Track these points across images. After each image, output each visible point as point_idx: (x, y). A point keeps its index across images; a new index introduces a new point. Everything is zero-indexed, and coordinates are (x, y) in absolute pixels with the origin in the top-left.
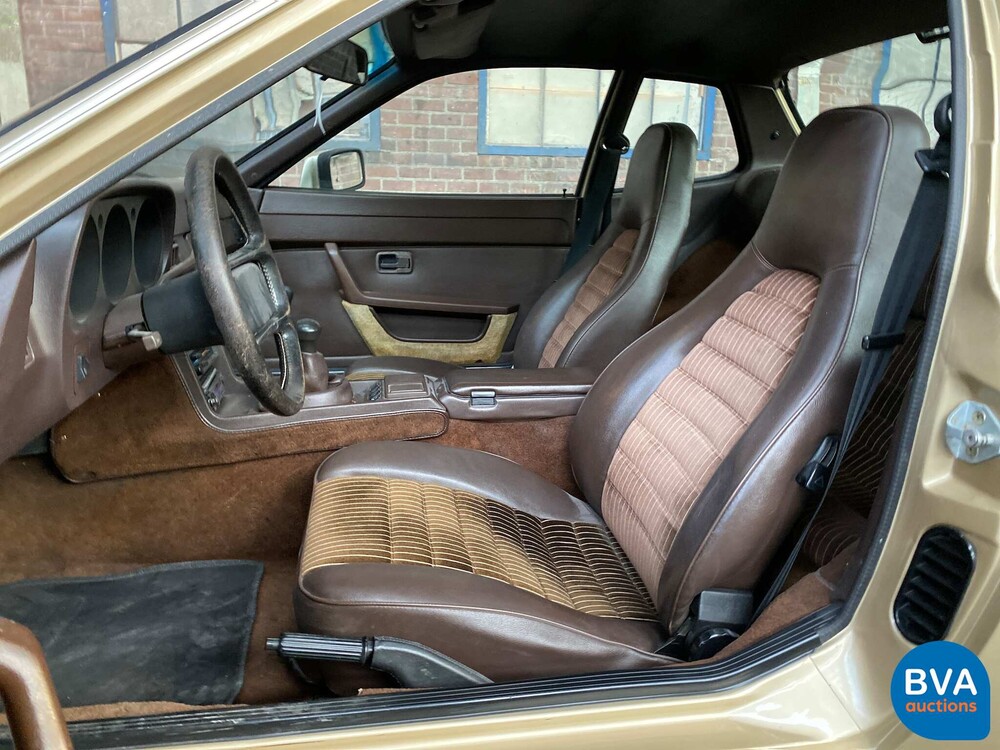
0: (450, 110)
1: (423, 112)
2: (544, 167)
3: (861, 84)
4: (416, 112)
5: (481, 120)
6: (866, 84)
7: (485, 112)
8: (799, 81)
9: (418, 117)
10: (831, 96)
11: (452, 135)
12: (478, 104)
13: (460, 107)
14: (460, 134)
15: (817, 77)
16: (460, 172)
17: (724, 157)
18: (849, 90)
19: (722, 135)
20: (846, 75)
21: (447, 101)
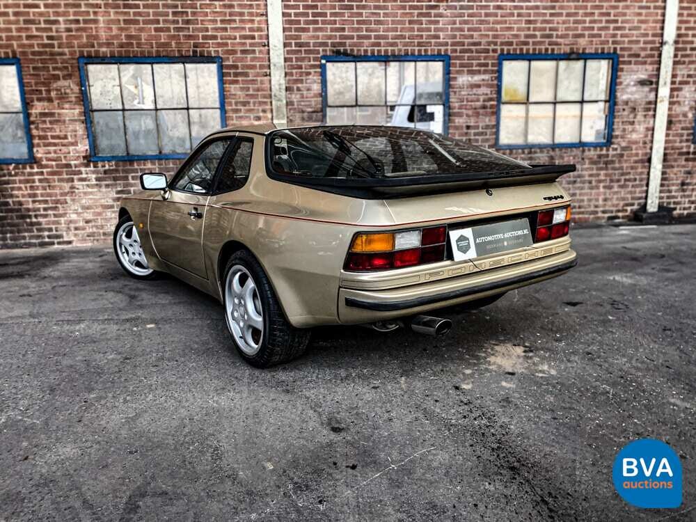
0: (482, 128)
2: (528, 154)
5: (497, 133)
8: (658, 100)
9: (466, 134)
10: (675, 107)
11: (484, 141)
13: (487, 127)
14: (487, 140)
17: (619, 144)
18: (684, 101)
19: (617, 133)
20: (683, 92)
21: (481, 125)
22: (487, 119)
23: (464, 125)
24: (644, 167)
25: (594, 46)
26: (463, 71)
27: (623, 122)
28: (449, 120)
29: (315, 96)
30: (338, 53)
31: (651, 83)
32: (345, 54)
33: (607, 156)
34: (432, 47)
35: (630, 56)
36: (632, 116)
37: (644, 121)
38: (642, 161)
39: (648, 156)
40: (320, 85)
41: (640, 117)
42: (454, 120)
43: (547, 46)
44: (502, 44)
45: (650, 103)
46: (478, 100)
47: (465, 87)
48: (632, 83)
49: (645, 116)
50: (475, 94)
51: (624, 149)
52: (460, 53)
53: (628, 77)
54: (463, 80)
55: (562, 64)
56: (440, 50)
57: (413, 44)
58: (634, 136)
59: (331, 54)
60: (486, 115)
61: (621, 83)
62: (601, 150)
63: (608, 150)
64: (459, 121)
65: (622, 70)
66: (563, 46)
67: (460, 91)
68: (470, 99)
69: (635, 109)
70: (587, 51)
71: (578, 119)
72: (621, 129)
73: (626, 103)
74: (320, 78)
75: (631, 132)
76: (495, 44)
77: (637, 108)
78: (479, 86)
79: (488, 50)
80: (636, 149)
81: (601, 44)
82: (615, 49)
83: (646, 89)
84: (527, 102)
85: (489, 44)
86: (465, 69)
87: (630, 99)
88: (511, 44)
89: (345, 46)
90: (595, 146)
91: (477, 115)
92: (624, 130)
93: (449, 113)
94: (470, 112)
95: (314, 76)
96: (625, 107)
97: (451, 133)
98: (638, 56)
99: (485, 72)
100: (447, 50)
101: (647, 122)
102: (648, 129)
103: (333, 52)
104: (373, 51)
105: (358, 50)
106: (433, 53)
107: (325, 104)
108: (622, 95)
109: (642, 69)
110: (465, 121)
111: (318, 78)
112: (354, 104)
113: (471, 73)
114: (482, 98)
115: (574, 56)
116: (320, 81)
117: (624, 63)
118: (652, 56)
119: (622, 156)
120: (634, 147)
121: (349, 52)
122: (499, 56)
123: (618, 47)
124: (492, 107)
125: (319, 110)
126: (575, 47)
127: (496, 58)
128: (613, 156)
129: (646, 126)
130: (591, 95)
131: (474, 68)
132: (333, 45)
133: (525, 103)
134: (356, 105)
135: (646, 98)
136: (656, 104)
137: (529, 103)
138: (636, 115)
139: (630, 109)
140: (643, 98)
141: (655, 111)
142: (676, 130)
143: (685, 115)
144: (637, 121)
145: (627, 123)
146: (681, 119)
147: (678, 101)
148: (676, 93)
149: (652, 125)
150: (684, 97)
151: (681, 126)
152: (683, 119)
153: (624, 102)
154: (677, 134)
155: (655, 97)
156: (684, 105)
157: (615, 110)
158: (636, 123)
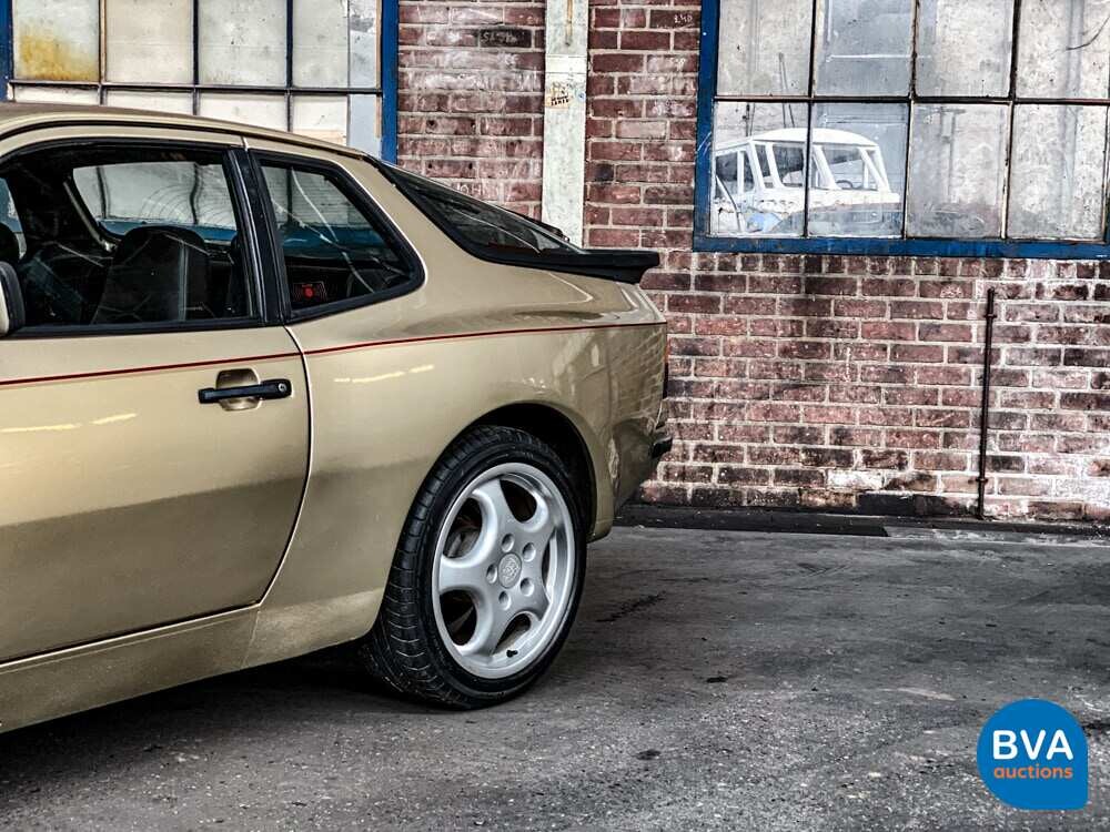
3: (674, 92)
6: (684, 92)
8: (548, 96)
10: (614, 122)
15: (583, 79)
18: (651, 105)
20: (644, 73)
27: (430, 165)
31: (523, 38)
36: (461, 145)
37: (510, 166)
41: (490, 150)
45: (523, 104)
48: (455, 37)
49: (510, 147)
53: (439, 16)
61: (415, 35)
69: (473, 122)
73: (441, 101)
77: (477, 118)
83: (507, 57)
84: (99, 86)
87: (450, 88)
96: (433, 115)
101: (517, 169)
102: (520, 192)
129: (513, 181)
130: (317, 72)
133: (96, 87)
135: (506, 89)
136: (541, 110)
137: (104, 87)
138: (477, 142)
139: (456, 123)
140: (497, 87)
141: (541, 132)
142: (628, 201)
143: (658, 151)
144: (483, 164)
145: (445, 168)
146: (642, 162)
147: (629, 104)
148: (616, 75)
149: (532, 180)
150: (648, 88)
151: (644, 187)
152: (652, 163)
153: (428, 97)
154: (633, 213)
155: (539, 86)
156: (652, 118)
157: (402, 125)
158: (476, 168)
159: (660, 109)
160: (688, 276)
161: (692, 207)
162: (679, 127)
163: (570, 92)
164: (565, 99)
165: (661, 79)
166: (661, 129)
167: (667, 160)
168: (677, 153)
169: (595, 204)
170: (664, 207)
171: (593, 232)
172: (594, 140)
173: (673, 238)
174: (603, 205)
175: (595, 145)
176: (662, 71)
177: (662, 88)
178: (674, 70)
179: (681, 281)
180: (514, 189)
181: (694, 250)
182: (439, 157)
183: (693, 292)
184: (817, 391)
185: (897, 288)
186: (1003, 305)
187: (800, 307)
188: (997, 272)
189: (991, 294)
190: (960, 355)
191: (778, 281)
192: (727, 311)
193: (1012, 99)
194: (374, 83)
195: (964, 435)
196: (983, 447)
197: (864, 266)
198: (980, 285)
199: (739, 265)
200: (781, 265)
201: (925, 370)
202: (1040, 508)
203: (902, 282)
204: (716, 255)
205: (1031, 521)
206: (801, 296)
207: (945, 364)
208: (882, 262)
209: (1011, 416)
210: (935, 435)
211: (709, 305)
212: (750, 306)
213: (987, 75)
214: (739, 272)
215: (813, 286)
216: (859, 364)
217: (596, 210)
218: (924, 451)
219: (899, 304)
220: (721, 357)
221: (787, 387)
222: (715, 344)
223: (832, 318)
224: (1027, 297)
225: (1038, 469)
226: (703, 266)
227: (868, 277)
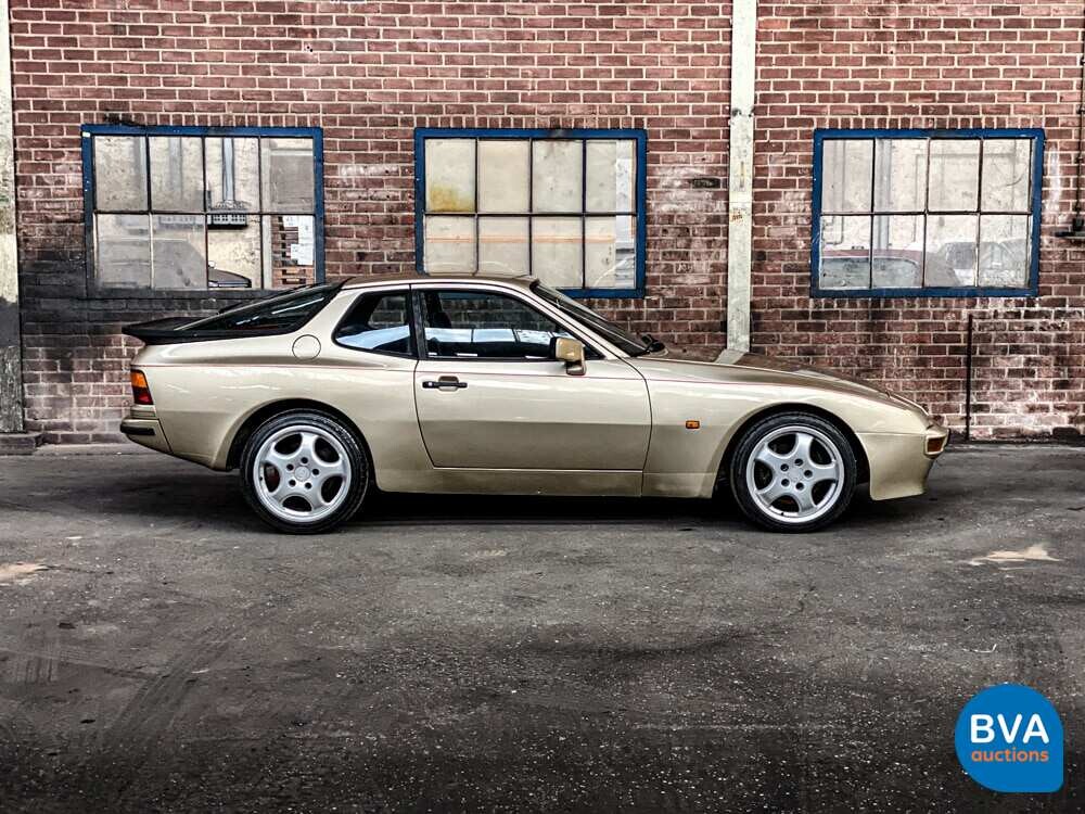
0: (389, 259)
1: (364, 263)
2: (480, 308)
3: (799, 211)
4: (358, 263)
6: (804, 211)
7: (422, 261)
8: (731, 215)
9: (360, 267)
10: (766, 228)
12: (415, 254)
13: (398, 256)
15: (749, 206)
16: (399, 314)
17: (661, 295)
18: (786, 218)
19: (655, 274)
20: (782, 201)
21: (386, 252)
22: (398, 243)
23: (355, 252)
24: (714, 339)
25: (597, 116)
26: (350, 156)
27: (664, 254)
28: (325, 241)
29: (72, 193)
30: (114, 120)
31: (716, 183)
32: (127, 122)
33: (639, 315)
34: (289, 114)
35: (667, 134)
36: (681, 242)
37: (709, 254)
38: (710, 327)
39: (721, 319)
40: (81, 174)
41: (698, 245)
42: (335, 243)
43: (506, 115)
44: (420, 110)
45: (716, 219)
46: (379, 209)
47: (354, 185)
48: (678, 183)
49: (709, 243)
50: (371, 198)
51: (669, 303)
52: (341, 125)
53: (669, 172)
54: (349, 171)
55: (541, 147)
56: (305, 118)
57: (252, 108)
58: (690, 281)
59: (101, 122)
60: (395, 235)
61: (656, 182)
62: (626, 304)
63: (639, 305)
64: (342, 244)
65: (656, 160)
66: (536, 116)
67: (345, 192)
68: (364, 206)
69: (688, 231)
70: (585, 125)
71: (579, 247)
72: (663, 267)
73: (670, 218)
74: (81, 162)
75: (682, 271)
76: (408, 110)
77: (691, 227)
78: (380, 184)
79: (396, 120)
80: (696, 304)
81: (610, 113)
82: (639, 122)
83: (707, 194)
84: (475, 214)
85: (395, 109)
86: (353, 153)
87: (675, 212)
88: (437, 110)
89: (128, 110)
90: (615, 295)
91: (379, 234)
92: (669, 268)
93: (325, 229)
94: (364, 229)
95: (68, 159)
96: (666, 226)
97: (331, 267)
98: (686, 134)
99: (390, 159)
100: (315, 119)
101: (713, 255)
102: (715, 268)
103: (105, 118)
104: (178, 119)
105: (150, 116)
106: (290, 125)
107: (91, 208)
108: (657, 204)
109: (694, 156)
110: (354, 244)
111: (76, 163)
112: (145, 208)
113: (365, 159)
114: (385, 204)
115: (560, 133)
116: (79, 168)
117: (658, 146)
118: (715, 135)
119: (668, 316)
120: (691, 300)
121: (133, 119)
122: (415, 131)
123: (645, 118)
124: (405, 221)
125: (79, 217)
126: (560, 116)
127: (411, 133)
128: (651, 315)
129: (711, 262)
130: (599, 204)
131: (369, 152)
132: (104, 106)
133: (473, 215)
134: (149, 211)
135: (707, 211)
136: (727, 222)
137: (480, 215)
138: (690, 241)
139: (678, 230)
140: (701, 211)
141: (727, 234)
142: (774, 271)
143: (790, 243)
144: (694, 253)
145: (673, 256)
146: (782, 250)
147: (774, 218)
148: (767, 203)
149: (721, 260)
150: (785, 210)
151: (783, 263)
152: (787, 250)
153: (663, 216)
154: (776, 277)
155: (724, 209)
156: (787, 226)
157: (649, 232)
158: (691, 255)
159: (791, 221)
160: (807, 312)
161: (809, 274)
162: (801, 230)
163: (743, 213)
164: (740, 216)
165: (792, 205)
166: (793, 231)
167: (796, 248)
168: (801, 244)
169: (756, 274)
170: (795, 274)
171: (755, 289)
172: (755, 238)
173: (799, 291)
174: (760, 274)
175: (756, 241)
176: (792, 200)
177: (792, 209)
178: (799, 199)
179: (804, 315)
180: (712, 266)
181: (811, 297)
182: (669, 250)
183: (810, 320)
184: (879, 372)
185: (920, 315)
186: (977, 322)
187: (869, 327)
188: (973, 305)
189: (970, 317)
190: (954, 350)
191: (857, 313)
192: (829, 330)
193: (979, 212)
194: (630, 209)
195: (957, 394)
196: (968, 400)
197: (903, 304)
198: (965, 312)
199: (836, 305)
200: (858, 304)
201: (935, 359)
202: (998, 431)
203: (923, 311)
204: (823, 300)
205: (994, 438)
206: (869, 321)
207: (947, 355)
208: (913, 301)
209: (983, 383)
210: (942, 394)
211: (820, 328)
212: (842, 327)
213: (966, 200)
214: (835, 309)
215: (876, 315)
216: (902, 357)
217: (757, 277)
218: (937, 403)
219: (923, 324)
220: (826, 356)
221: (863, 371)
222: (823, 348)
223: (887, 333)
224: (990, 318)
225: (997, 411)
226: (816, 306)
227: (905, 310)
